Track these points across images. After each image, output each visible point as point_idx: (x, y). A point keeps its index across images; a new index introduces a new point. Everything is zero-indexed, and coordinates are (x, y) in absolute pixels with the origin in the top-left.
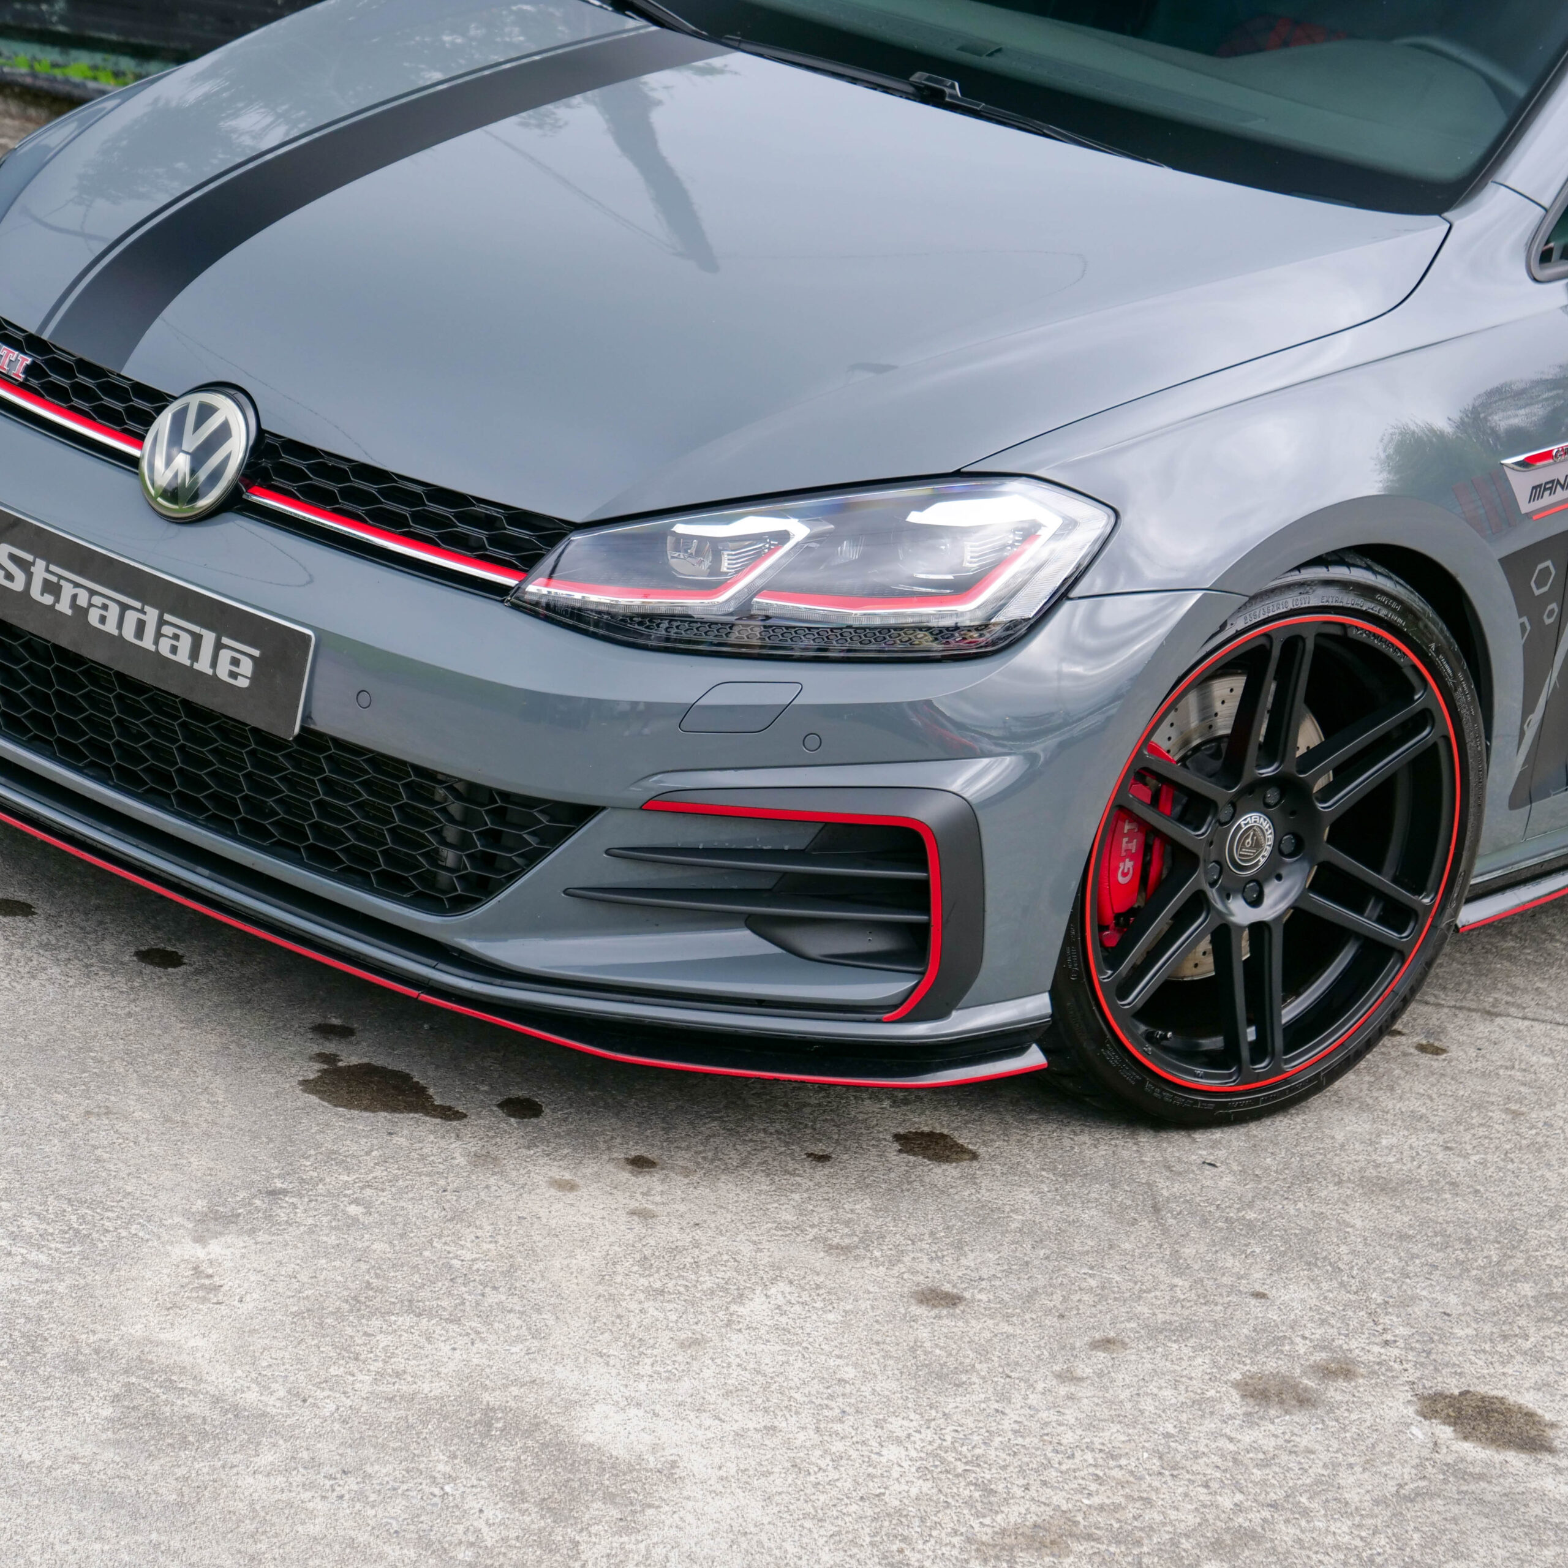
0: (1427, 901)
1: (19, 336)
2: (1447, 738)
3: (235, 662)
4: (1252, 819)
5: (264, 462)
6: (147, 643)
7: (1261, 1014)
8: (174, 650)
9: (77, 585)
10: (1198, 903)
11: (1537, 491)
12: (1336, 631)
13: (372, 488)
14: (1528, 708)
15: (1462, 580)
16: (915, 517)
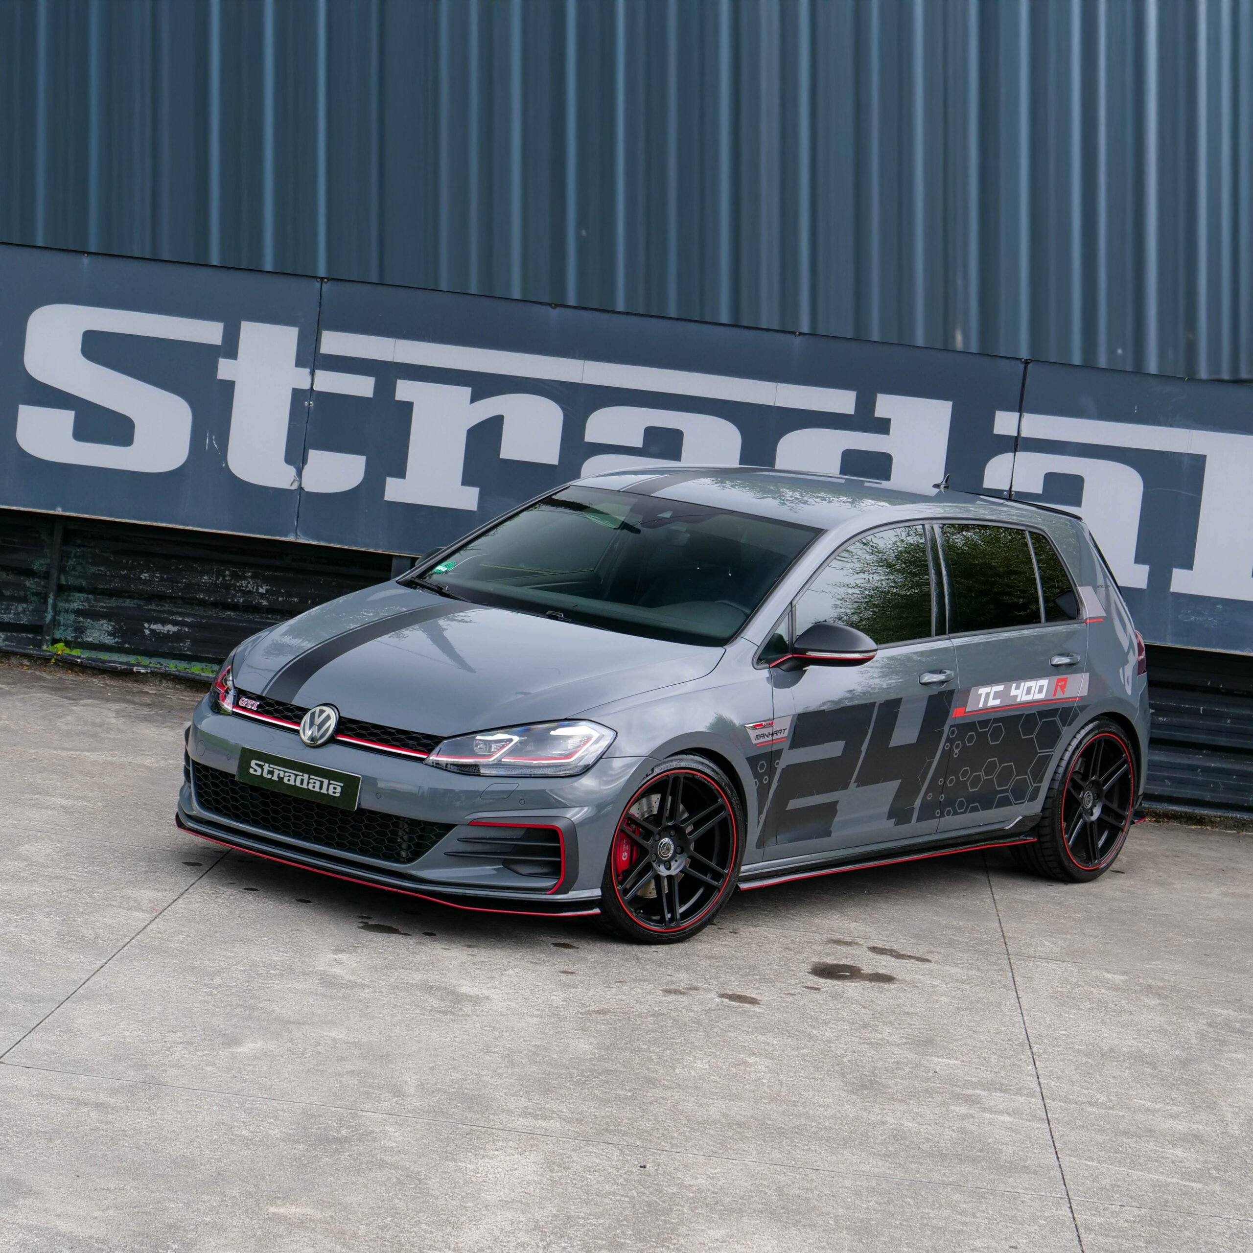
0: (726, 871)
1: (254, 696)
2: (730, 815)
3: (335, 788)
4: (665, 840)
5: (342, 727)
6: (305, 786)
7: (672, 910)
8: (314, 787)
9: (279, 770)
10: (648, 867)
11: (758, 737)
12: (690, 776)
13: (378, 731)
14: (760, 812)
15: (733, 763)
16: (552, 733)
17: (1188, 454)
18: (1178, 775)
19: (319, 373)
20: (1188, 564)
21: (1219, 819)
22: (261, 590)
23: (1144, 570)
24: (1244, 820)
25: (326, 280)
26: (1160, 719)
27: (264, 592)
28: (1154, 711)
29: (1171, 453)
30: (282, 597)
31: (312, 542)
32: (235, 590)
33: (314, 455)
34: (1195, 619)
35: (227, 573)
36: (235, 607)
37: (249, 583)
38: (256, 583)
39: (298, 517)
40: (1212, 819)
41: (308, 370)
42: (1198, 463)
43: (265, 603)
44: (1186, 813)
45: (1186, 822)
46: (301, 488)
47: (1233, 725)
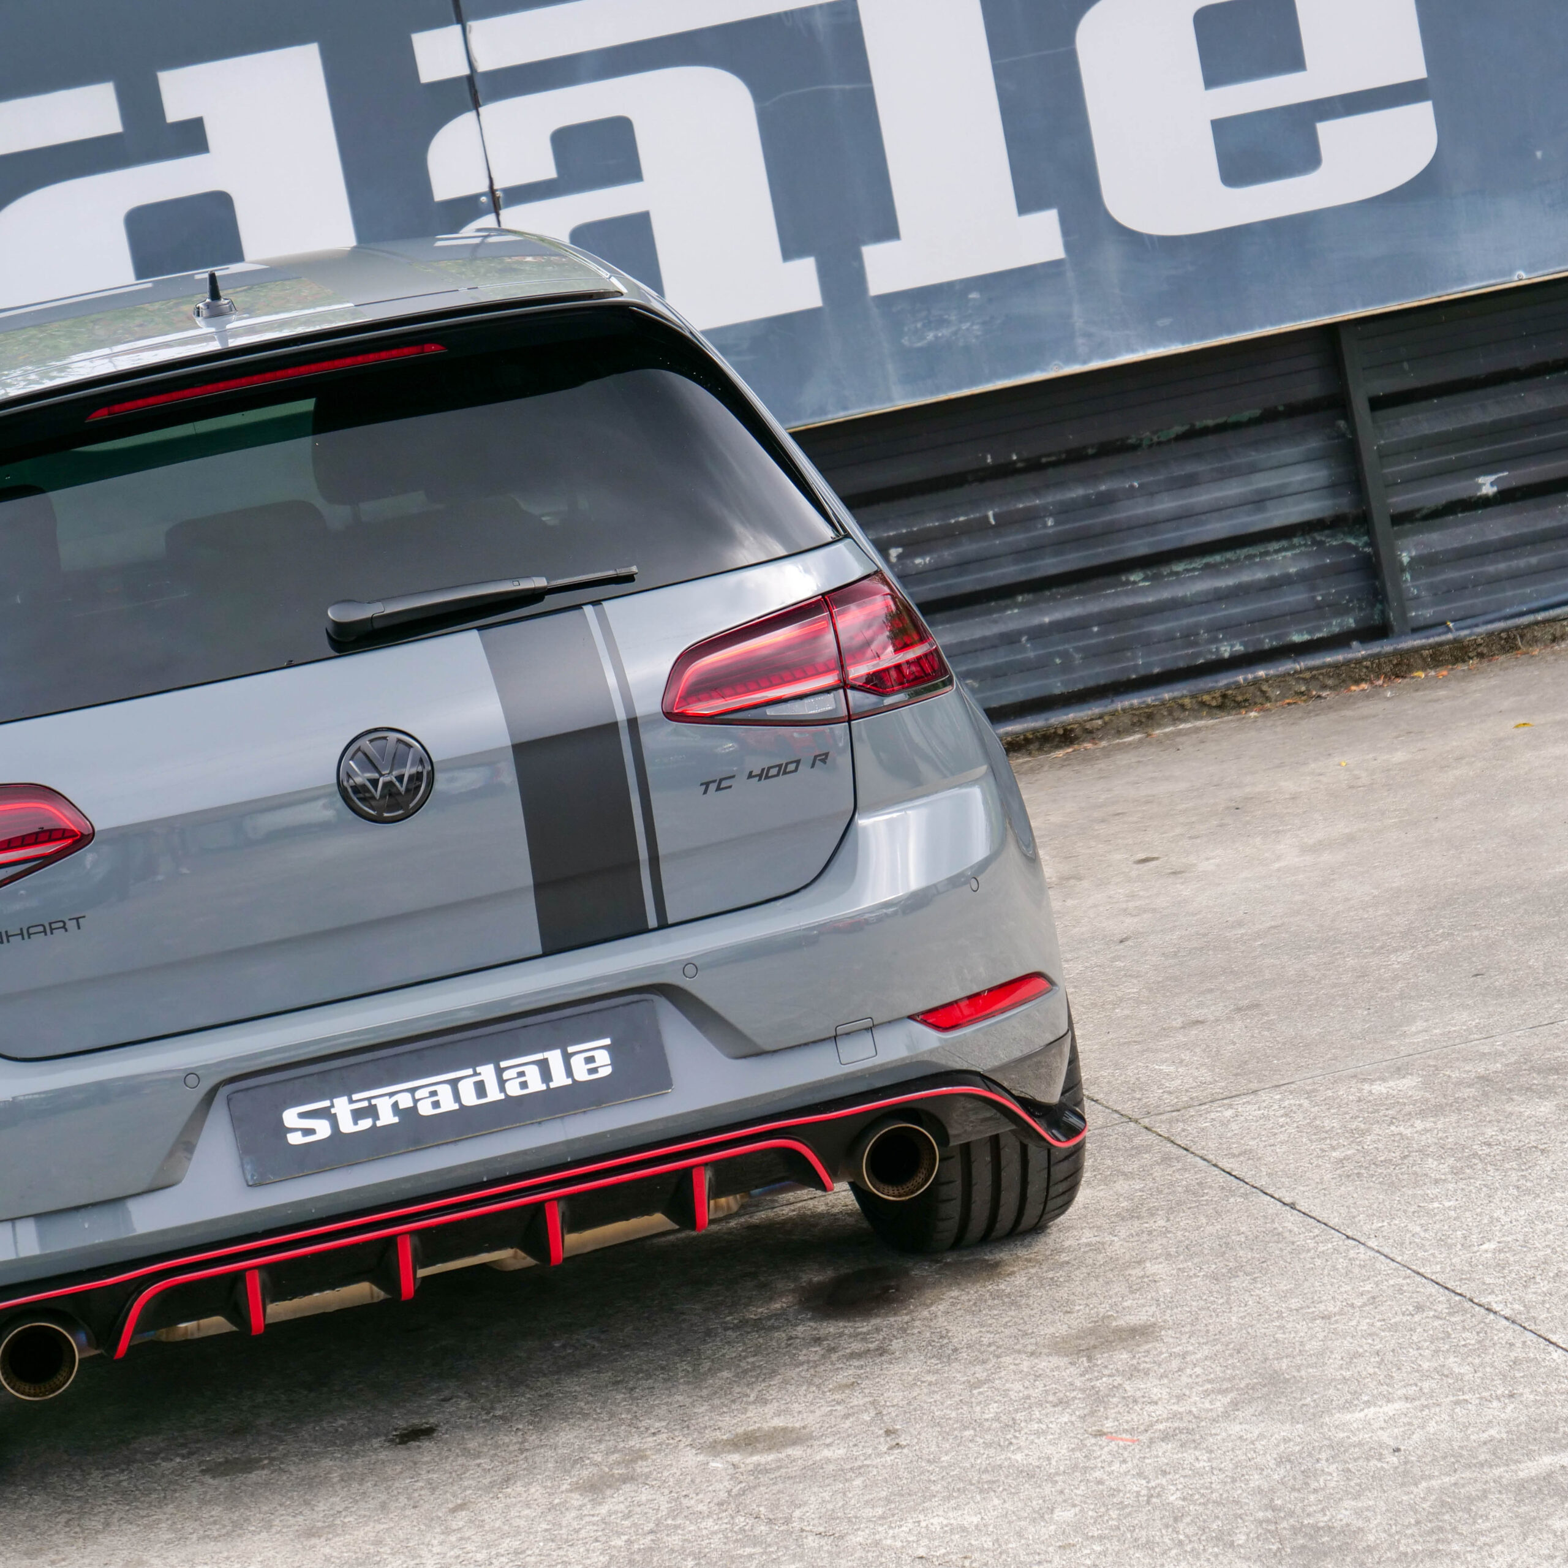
17: (821, 6)
18: (986, 661)
20: (888, 230)
21: (1100, 722)
23: (806, 267)
24: (1148, 706)
26: (918, 561)
28: (900, 550)
29: (786, 13)
34: (936, 337)
40: (1088, 726)
44: (1034, 731)
45: (1040, 749)
47: (1060, 528)
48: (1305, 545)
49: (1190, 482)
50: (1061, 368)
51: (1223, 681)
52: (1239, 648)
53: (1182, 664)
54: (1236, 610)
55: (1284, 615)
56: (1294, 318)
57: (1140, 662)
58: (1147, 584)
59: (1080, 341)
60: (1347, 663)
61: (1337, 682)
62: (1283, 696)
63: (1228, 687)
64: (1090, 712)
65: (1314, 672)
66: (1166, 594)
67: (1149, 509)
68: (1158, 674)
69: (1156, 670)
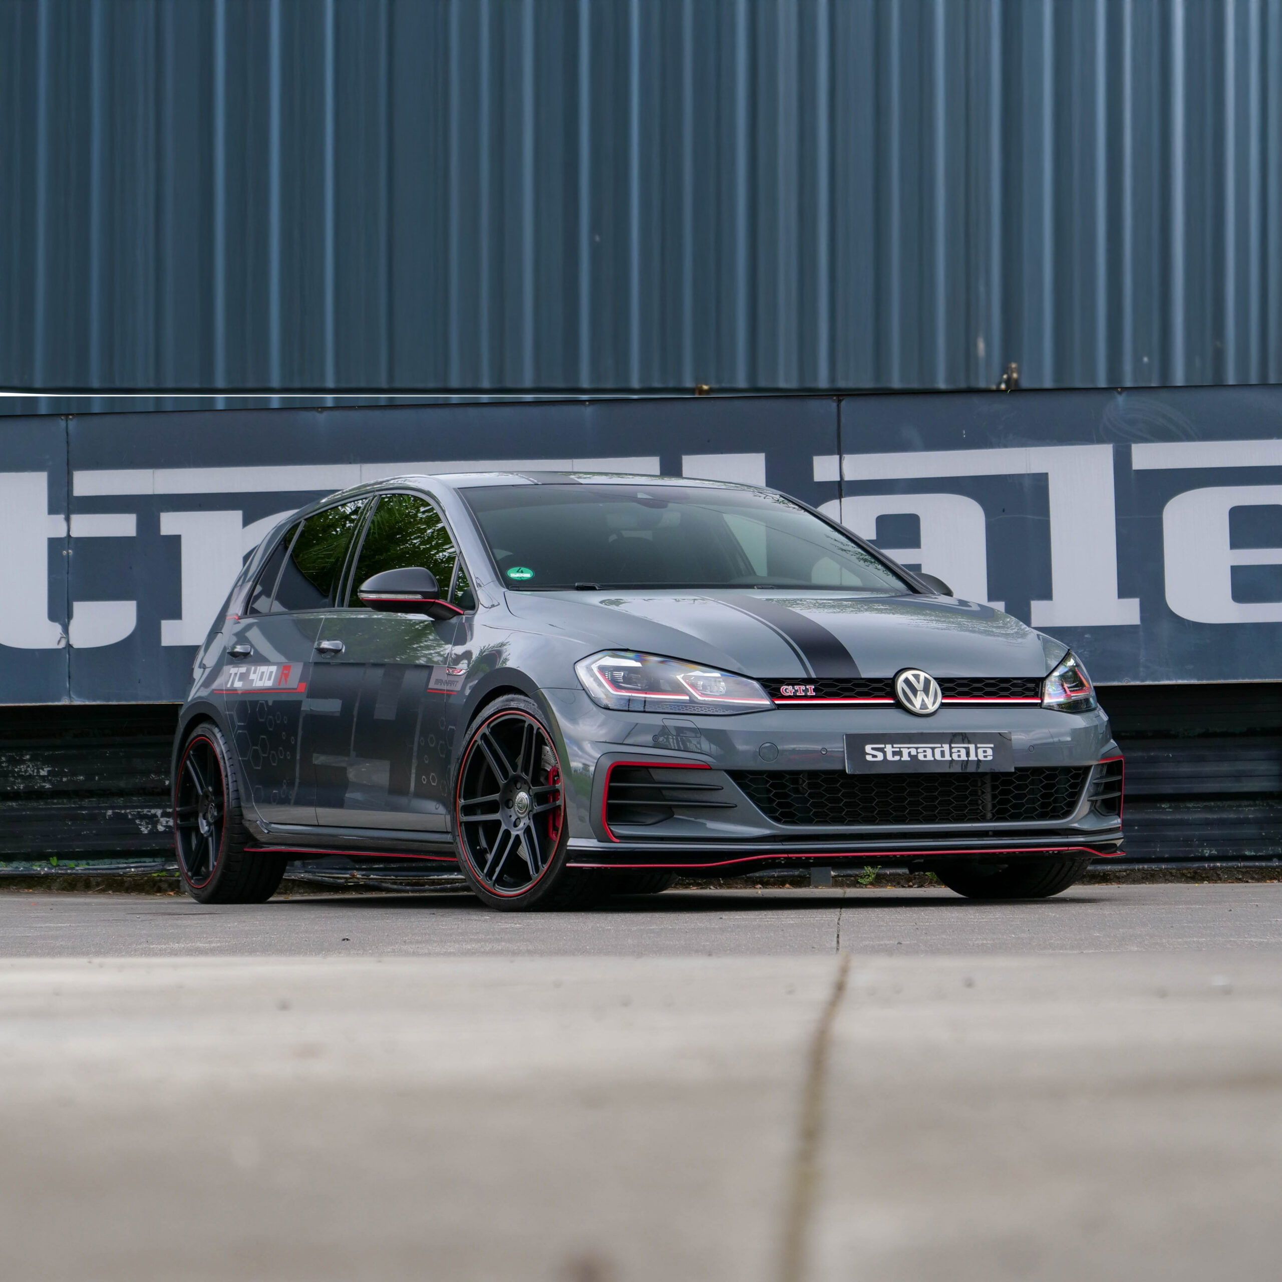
17: (1029, 474)
19: (75, 518)
20: (1047, 595)
21: (1124, 873)
22: (43, 773)
23: (1000, 607)
24: (1153, 870)
25: (71, 417)
27: (46, 774)
29: (1009, 475)
30: (66, 776)
31: (87, 703)
32: (13, 776)
33: (79, 608)
35: (3, 759)
36: (15, 796)
37: (29, 766)
38: (37, 765)
39: (69, 677)
41: (61, 517)
42: (1040, 482)
43: (48, 786)
46: (69, 646)
48: (1263, 806)
49: (1201, 760)
50: (1130, 682)
51: (1196, 865)
52: (1214, 852)
53: (1181, 855)
54: (1216, 832)
55: (1243, 840)
56: (1261, 677)
57: (1159, 850)
58: (1170, 810)
59: (1141, 669)
60: (1267, 867)
61: (1260, 877)
62: (1228, 878)
63: (1198, 868)
64: (1120, 867)
65: (1248, 869)
66: (1178, 816)
67: (1176, 770)
68: (1167, 858)
69: (1166, 856)
